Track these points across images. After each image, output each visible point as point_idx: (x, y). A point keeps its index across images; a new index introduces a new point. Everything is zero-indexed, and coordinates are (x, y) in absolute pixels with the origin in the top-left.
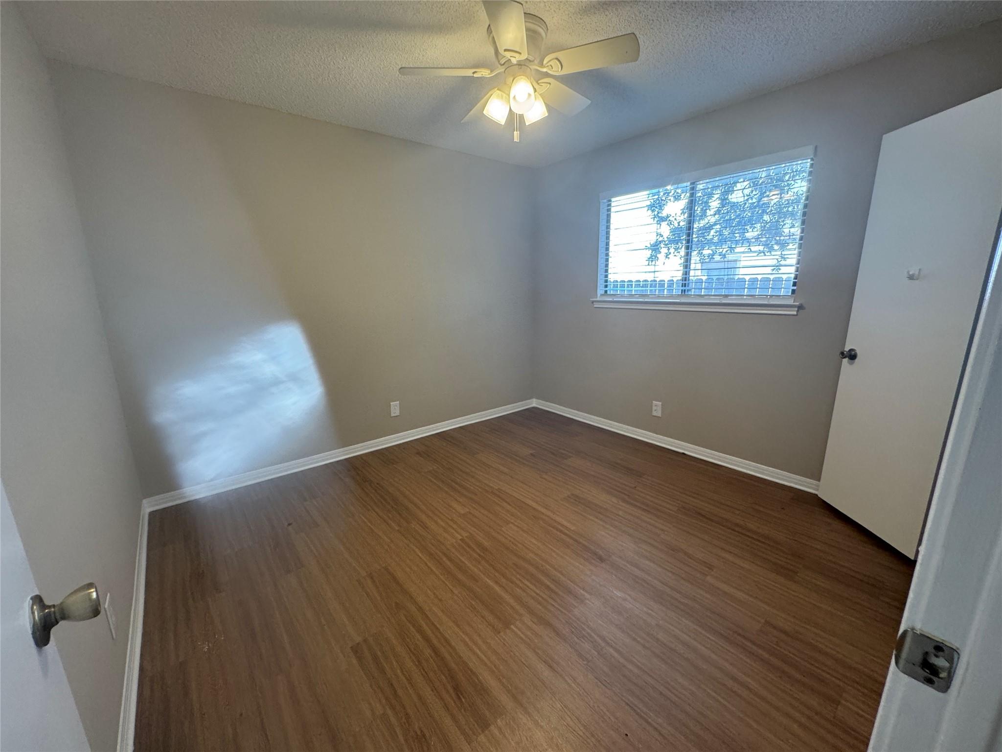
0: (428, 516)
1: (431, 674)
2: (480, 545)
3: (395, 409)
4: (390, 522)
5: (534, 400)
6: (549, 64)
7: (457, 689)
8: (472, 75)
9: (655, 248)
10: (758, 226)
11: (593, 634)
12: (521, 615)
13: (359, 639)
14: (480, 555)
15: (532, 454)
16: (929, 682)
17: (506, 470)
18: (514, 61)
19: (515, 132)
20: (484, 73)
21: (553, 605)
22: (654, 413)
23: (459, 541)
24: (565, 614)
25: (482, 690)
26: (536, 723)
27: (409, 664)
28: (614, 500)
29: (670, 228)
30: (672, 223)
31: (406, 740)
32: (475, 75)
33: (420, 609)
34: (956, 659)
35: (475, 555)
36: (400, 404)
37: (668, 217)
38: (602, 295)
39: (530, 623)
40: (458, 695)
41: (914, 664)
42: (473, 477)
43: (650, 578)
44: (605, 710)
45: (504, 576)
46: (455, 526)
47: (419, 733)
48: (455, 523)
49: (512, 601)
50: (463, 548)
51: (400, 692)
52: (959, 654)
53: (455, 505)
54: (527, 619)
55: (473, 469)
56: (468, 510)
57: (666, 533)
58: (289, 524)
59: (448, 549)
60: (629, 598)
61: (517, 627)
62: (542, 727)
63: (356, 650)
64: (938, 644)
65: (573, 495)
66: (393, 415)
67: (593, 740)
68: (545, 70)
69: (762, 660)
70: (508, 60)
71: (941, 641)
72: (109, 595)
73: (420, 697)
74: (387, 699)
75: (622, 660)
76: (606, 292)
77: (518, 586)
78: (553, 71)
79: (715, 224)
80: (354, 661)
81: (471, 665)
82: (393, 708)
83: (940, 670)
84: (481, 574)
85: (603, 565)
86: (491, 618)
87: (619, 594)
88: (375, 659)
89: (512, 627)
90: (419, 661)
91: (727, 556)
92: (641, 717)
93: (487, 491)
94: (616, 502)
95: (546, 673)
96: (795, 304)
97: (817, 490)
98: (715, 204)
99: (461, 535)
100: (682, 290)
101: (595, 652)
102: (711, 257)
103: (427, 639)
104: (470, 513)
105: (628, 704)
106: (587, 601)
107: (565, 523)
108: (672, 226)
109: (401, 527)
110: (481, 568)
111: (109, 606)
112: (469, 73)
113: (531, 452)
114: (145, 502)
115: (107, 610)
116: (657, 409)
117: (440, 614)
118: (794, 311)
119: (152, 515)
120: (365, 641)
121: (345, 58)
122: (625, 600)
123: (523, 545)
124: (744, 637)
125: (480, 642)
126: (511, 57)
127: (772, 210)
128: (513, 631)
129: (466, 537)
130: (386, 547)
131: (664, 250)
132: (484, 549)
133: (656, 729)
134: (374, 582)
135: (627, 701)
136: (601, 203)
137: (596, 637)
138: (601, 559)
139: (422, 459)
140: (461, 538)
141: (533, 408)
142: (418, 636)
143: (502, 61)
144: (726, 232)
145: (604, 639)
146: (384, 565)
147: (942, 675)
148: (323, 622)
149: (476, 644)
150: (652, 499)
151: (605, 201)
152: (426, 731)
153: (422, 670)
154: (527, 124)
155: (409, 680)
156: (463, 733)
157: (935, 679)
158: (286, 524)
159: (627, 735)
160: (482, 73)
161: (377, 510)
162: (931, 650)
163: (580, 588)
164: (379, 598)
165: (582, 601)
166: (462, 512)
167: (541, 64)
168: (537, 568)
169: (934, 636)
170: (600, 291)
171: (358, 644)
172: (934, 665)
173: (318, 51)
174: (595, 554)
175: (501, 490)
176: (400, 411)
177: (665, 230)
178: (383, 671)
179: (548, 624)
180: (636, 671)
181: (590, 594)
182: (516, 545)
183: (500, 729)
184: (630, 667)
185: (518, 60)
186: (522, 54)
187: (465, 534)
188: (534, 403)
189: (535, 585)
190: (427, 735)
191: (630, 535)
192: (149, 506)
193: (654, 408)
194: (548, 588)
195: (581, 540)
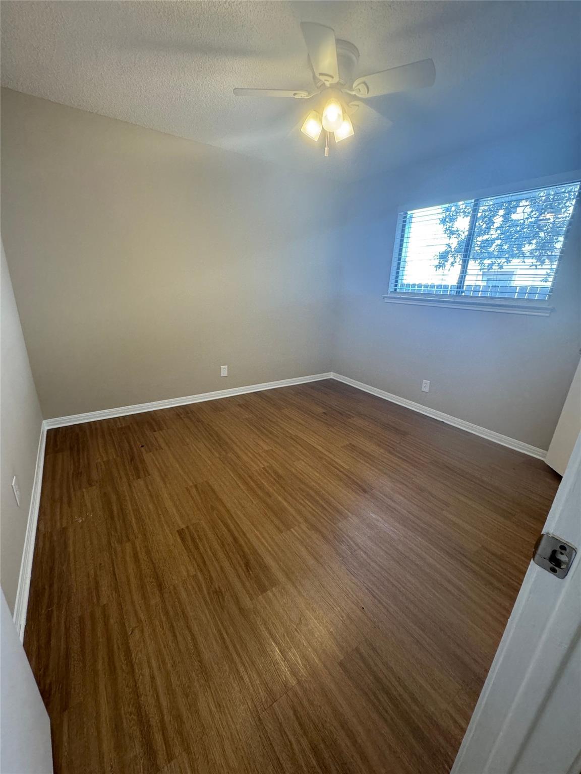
0: (241, 450)
1: (230, 554)
2: (276, 472)
3: (224, 371)
4: (213, 451)
5: (332, 373)
6: (357, 88)
7: (247, 565)
8: (293, 96)
9: (443, 257)
10: (534, 241)
11: (350, 540)
12: (299, 523)
13: (183, 526)
14: (275, 479)
15: (324, 413)
16: (553, 571)
17: (303, 422)
18: (327, 84)
19: (326, 148)
20: (303, 95)
21: (324, 519)
22: (423, 389)
23: (261, 469)
24: (332, 525)
25: (265, 568)
26: (299, 592)
27: (217, 546)
28: (382, 450)
29: (457, 241)
30: (460, 236)
31: (209, 593)
32: (295, 97)
33: (228, 511)
34: (574, 555)
35: (272, 480)
36: (228, 367)
37: (458, 231)
38: (392, 292)
39: (305, 529)
40: (247, 568)
41: (545, 558)
42: (278, 425)
43: (399, 508)
44: (350, 590)
45: (291, 495)
46: (259, 458)
47: (218, 589)
48: (260, 456)
49: (294, 513)
50: (264, 473)
51: (208, 563)
52: (576, 552)
53: (261, 443)
54: (304, 526)
55: (279, 420)
56: (271, 448)
57: (418, 477)
58: (142, 446)
59: (253, 473)
60: (381, 520)
61: (295, 530)
62: (303, 596)
63: (181, 533)
64: (562, 544)
65: (350, 444)
66: (222, 375)
67: (339, 608)
68: (354, 93)
69: (474, 572)
70: (322, 84)
71: (565, 543)
72: (15, 477)
73: (222, 568)
74: (198, 565)
75: (369, 561)
76: (396, 290)
77: (301, 504)
78: (362, 94)
79: (497, 239)
80: (179, 540)
81: (259, 552)
82: (201, 571)
83: (562, 564)
84: (274, 492)
85: (366, 495)
86: (277, 522)
87: (374, 516)
88: (193, 539)
89: (292, 529)
90: (223, 545)
91: (462, 499)
92: (375, 598)
93: (287, 437)
94: (384, 452)
95: (311, 562)
96: (549, 307)
97: (545, 457)
98: (498, 221)
99: (264, 465)
100: (457, 291)
101: (349, 552)
102: (490, 266)
103: (229, 530)
104: (272, 450)
105: (367, 589)
106: (350, 519)
107: (342, 464)
108: (459, 239)
109: (221, 455)
110: (275, 488)
111: (15, 483)
112: (290, 94)
113: (323, 411)
114: (44, 422)
115: (14, 487)
116: (426, 386)
117: (242, 516)
118: (547, 313)
119: (49, 431)
120: (187, 527)
121: (192, 81)
122: (378, 521)
123: (308, 476)
124: (463, 555)
125: (268, 537)
126: (325, 80)
127: (548, 229)
128: (292, 533)
129: (267, 466)
130: (209, 467)
131: (451, 260)
132: (279, 476)
133: (385, 607)
134: (197, 490)
135: (367, 587)
136: (399, 215)
137: (352, 543)
138: (365, 491)
139: (242, 410)
140: (263, 466)
141: (330, 379)
142: (224, 528)
143: (319, 84)
144: (506, 247)
145: (357, 545)
146: (206, 480)
147: (562, 567)
148: (160, 512)
149: (263, 537)
150: (412, 453)
151: (402, 213)
152: (222, 588)
153: (225, 551)
154: (336, 142)
155: (215, 555)
156: (248, 592)
157: (557, 568)
158: (140, 446)
159: (363, 608)
160: (301, 95)
161: (206, 442)
162: (558, 549)
163: (346, 509)
164: (200, 501)
165: (346, 518)
166: (266, 449)
167: (351, 88)
168: (316, 492)
169: (562, 539)
170: (391, 289)
171: (183, 529)
172: (559, 559)
173: (171, 74)
174: (360, 486)
175: (297, 436)
176: (228, 373)
177: (454, 242)
178: (197, 548)
179: (317, 530)
180: (377, 568)
181: (352, 514)
182: (302, 475)
183: (274, 595)
184: (373, 564)
185: (331, 83)
186: (334, 78)
187: (266, 464)
188: (331, 375)
189: (313, 504)
190: (223, 590)
191: (390, 476)
192: (47, 425)
193: (424, 385)
194: (322, 506)
195: (352, 477)
